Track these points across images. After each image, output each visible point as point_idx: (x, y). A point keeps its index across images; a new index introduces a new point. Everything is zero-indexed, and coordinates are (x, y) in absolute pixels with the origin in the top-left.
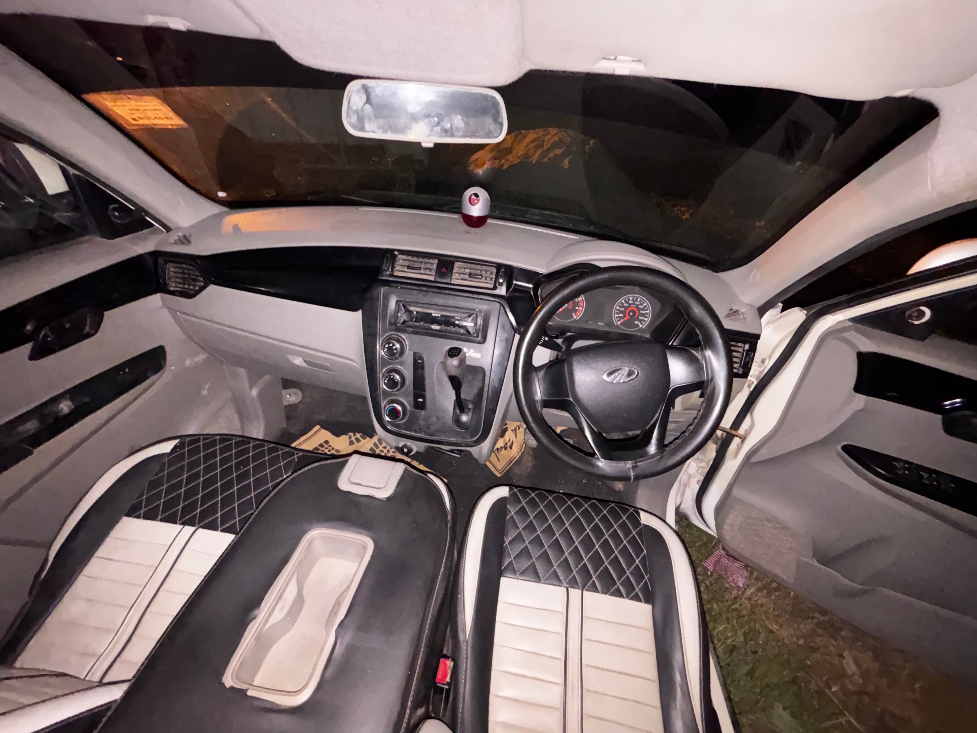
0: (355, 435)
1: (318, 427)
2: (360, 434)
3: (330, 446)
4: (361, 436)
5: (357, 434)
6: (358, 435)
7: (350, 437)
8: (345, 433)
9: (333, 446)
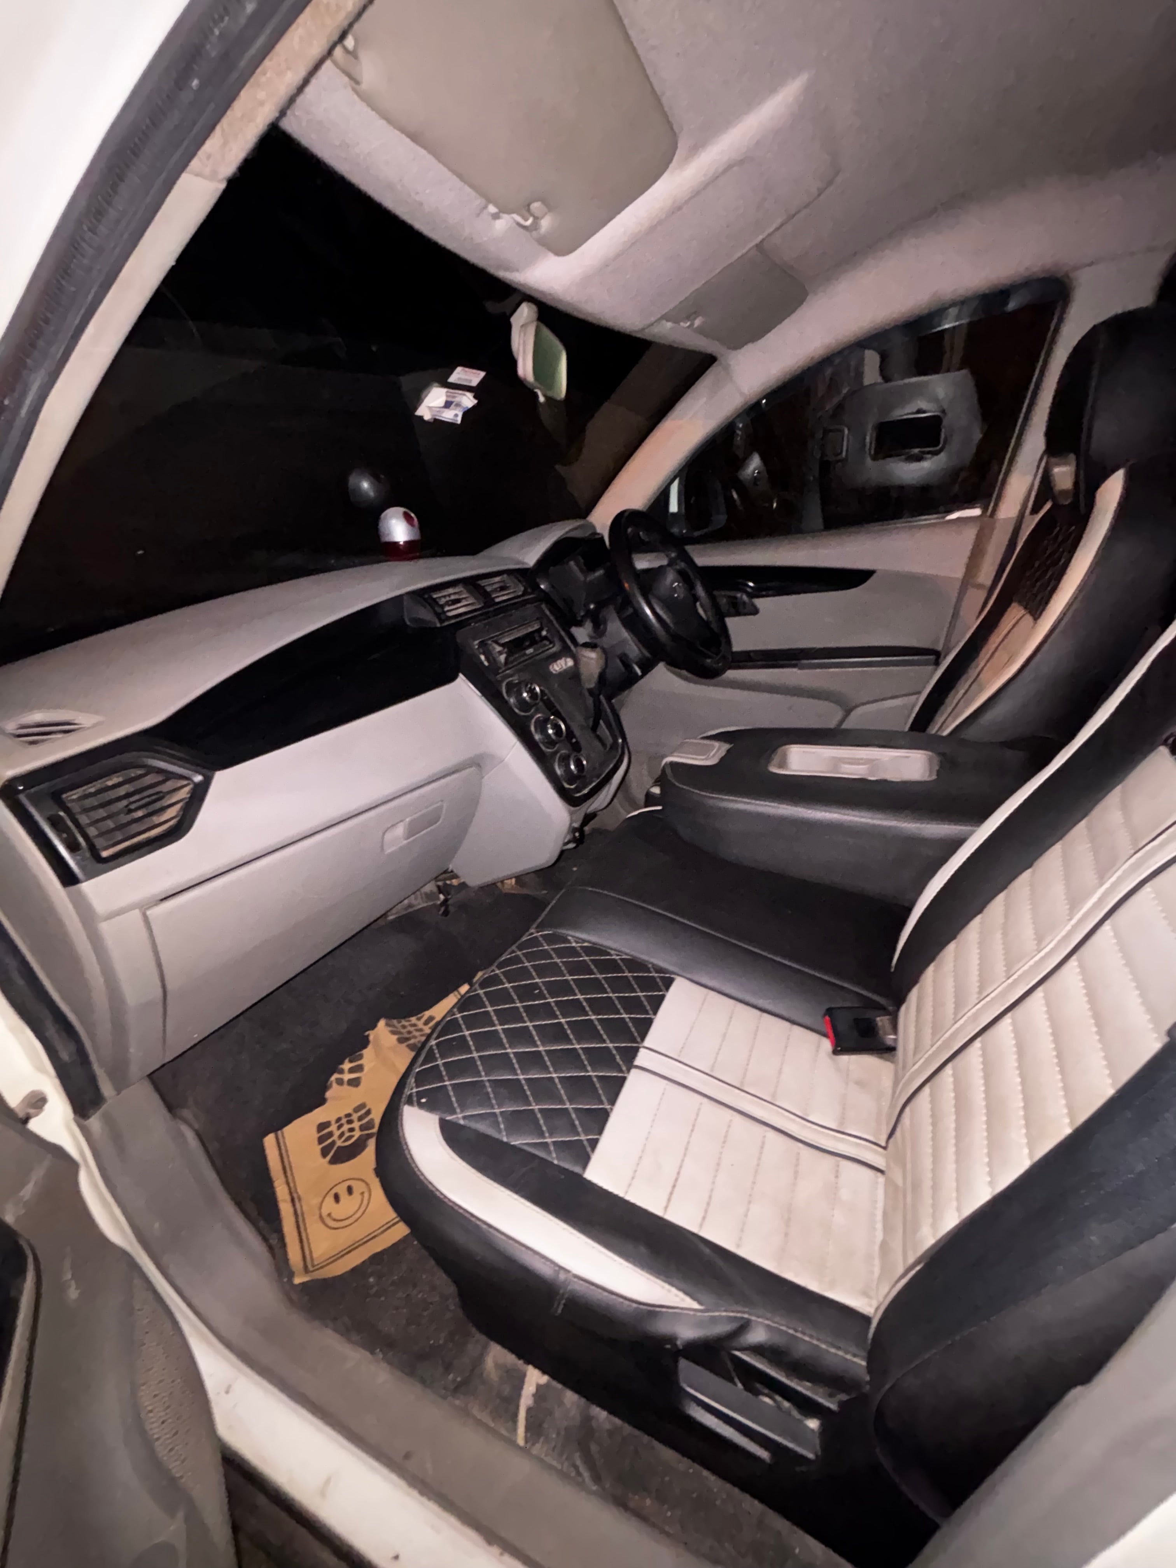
0: (342, 1072)
1: (269, 1141)
2: (347, 1061)
3: (339, 1120)
4: (351, 1061)
5: (342, 1066)
6: (347, 1066)
7: (340, 1082)
8: (325, 1087)
9: (342, 1115)
